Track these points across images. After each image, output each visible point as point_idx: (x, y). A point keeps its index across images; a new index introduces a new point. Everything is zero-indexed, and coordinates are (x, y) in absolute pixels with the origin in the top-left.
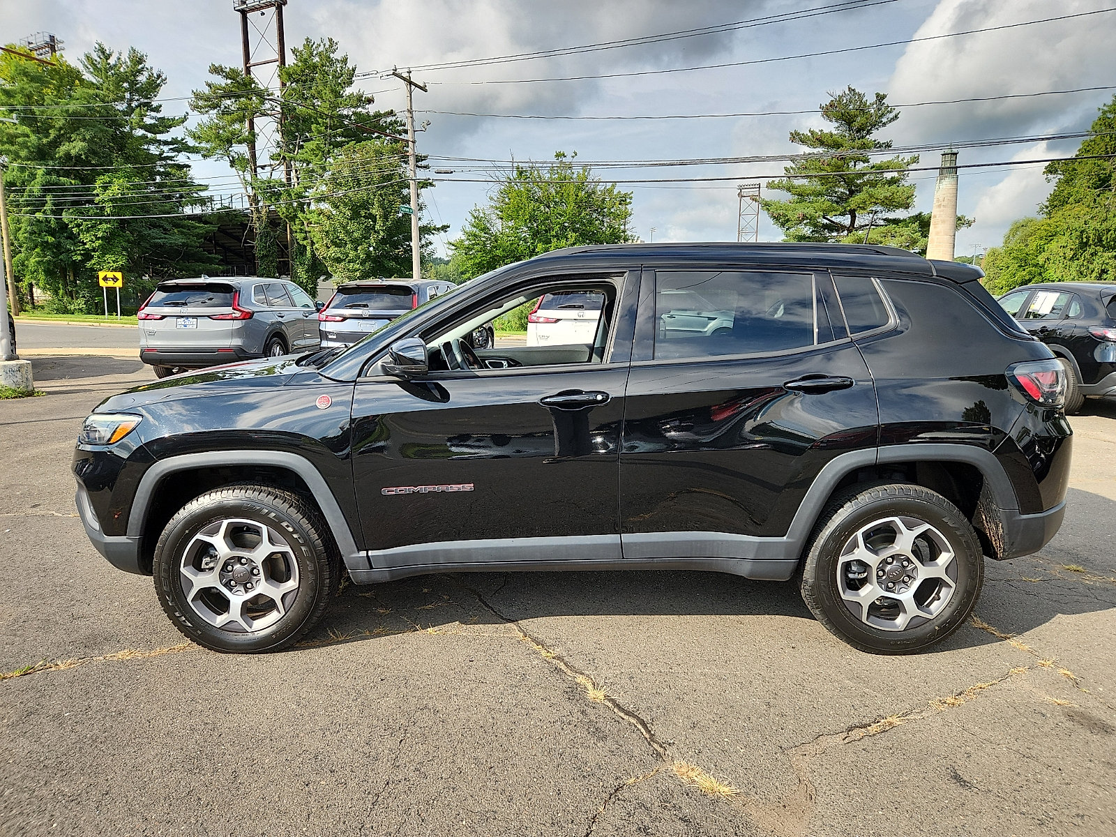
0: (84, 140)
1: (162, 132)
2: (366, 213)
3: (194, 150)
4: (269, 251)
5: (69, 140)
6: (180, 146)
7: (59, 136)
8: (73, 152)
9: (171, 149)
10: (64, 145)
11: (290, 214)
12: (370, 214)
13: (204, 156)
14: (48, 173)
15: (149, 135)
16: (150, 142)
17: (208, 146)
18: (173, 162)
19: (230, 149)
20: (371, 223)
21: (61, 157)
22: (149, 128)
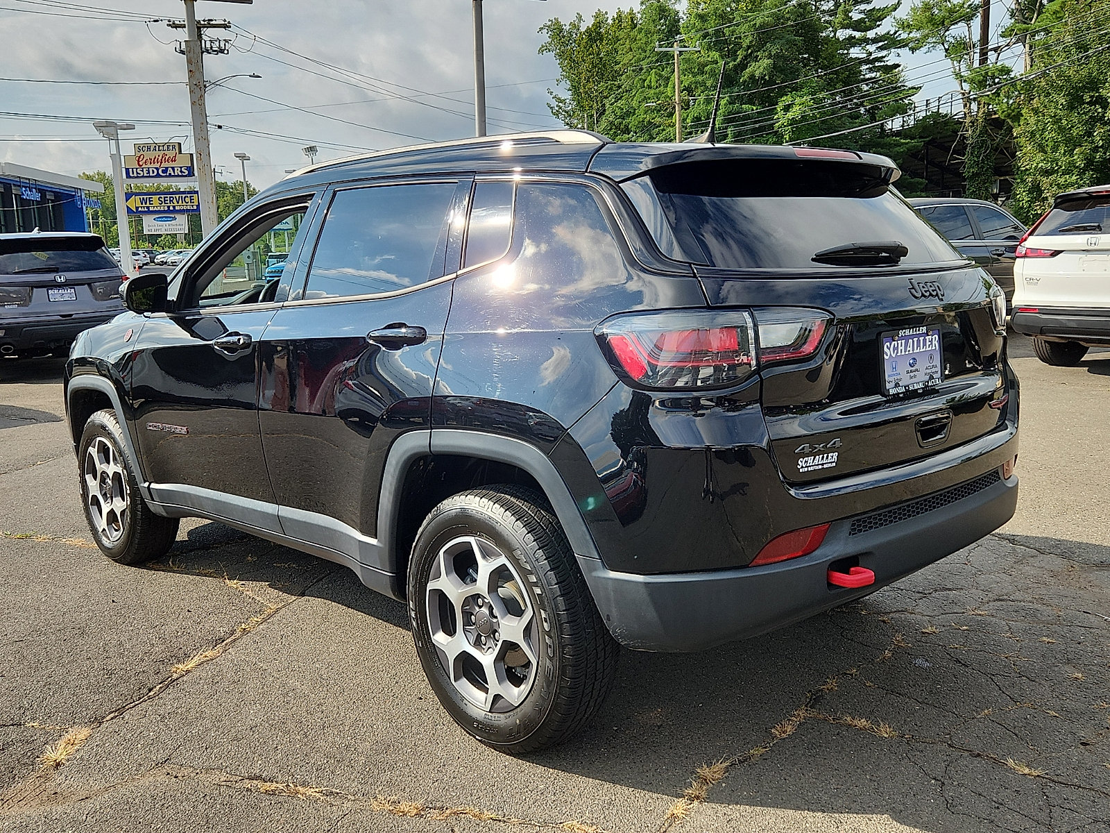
0: (770, 57)
1: (871, 28)
2: (1091, 97)
3: (903, 44)
4: (983, 167)
5: (756, 59)
6: (890, 42)
7: (746, 57)
8: (757, 74)
9: (879, 47)
10: (750, 66)
11: (1013, 111)
12: (1100, 97)
13: (913, 50)
14: (731, 102)
15: (857, 35)
16: (856, 43)
17: (918, 35)
18: (882, 64)
19: (947, 33)
20: (1100, 110)
21: (746, 81)
22: (857, 26)
